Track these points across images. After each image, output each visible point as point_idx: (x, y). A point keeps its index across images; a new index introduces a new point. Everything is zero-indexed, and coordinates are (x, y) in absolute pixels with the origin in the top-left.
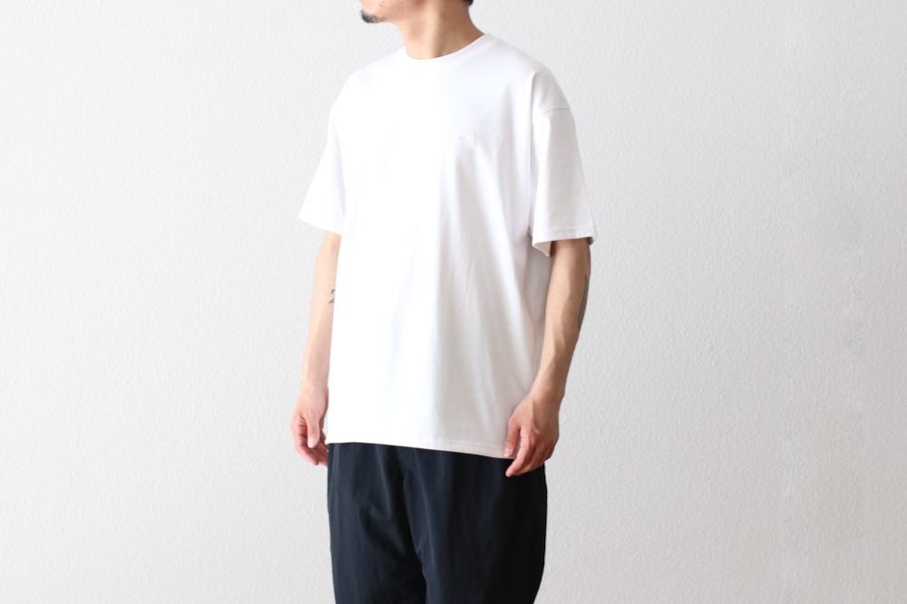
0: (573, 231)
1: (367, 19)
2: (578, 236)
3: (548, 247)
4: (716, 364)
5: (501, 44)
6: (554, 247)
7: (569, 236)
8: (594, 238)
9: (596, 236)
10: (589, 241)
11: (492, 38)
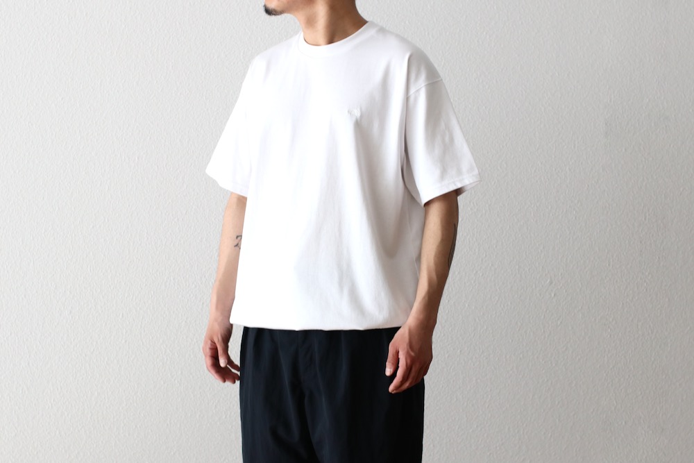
11: (374, 25)
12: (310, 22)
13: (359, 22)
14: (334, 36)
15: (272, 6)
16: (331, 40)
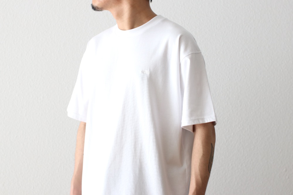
0: (203, 119)
1: (94, 8)
2: (206, 122)
3: (191, 128)
4: (288, 178)
5: (165, 20)
6: (194, 127)
7: (201, 122)
8: (216, 122)
9: (217, 121)
10: (213, 123)
11: (160, 17)
12: (119, 15)
13: (151, 15)
14: (134, 23)
15: (96, 4)
16: (132, 27)
